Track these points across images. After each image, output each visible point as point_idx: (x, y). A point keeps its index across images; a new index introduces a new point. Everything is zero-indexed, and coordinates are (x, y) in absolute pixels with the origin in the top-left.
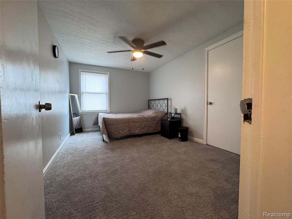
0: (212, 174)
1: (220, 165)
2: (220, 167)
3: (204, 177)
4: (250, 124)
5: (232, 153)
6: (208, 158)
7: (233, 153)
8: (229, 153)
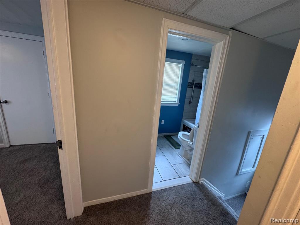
0: (32, 172)
1: (36, 161)
2: (36, 162)
3: (24, 180)
4: (62, 150)
5: (41, 144)
6: (20, 161)
7: (43, 144)
8: (39, 145)
